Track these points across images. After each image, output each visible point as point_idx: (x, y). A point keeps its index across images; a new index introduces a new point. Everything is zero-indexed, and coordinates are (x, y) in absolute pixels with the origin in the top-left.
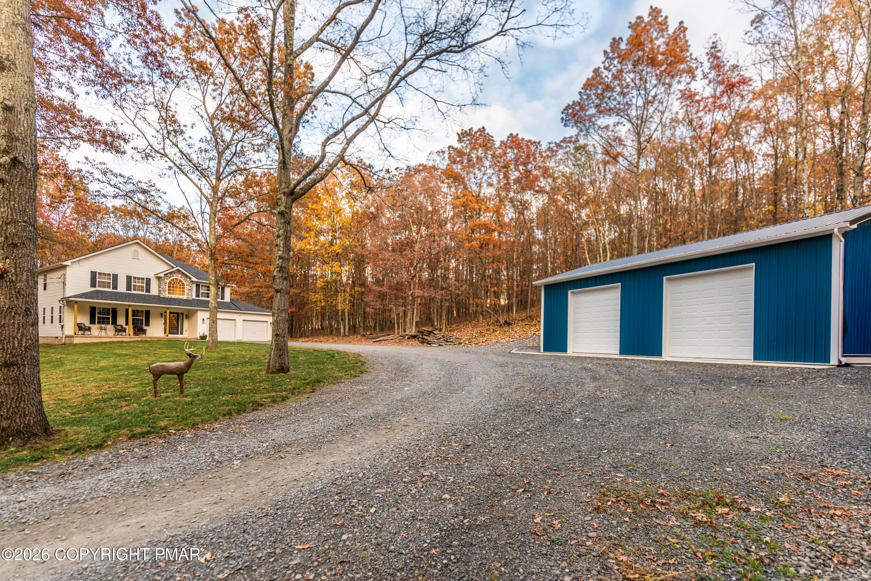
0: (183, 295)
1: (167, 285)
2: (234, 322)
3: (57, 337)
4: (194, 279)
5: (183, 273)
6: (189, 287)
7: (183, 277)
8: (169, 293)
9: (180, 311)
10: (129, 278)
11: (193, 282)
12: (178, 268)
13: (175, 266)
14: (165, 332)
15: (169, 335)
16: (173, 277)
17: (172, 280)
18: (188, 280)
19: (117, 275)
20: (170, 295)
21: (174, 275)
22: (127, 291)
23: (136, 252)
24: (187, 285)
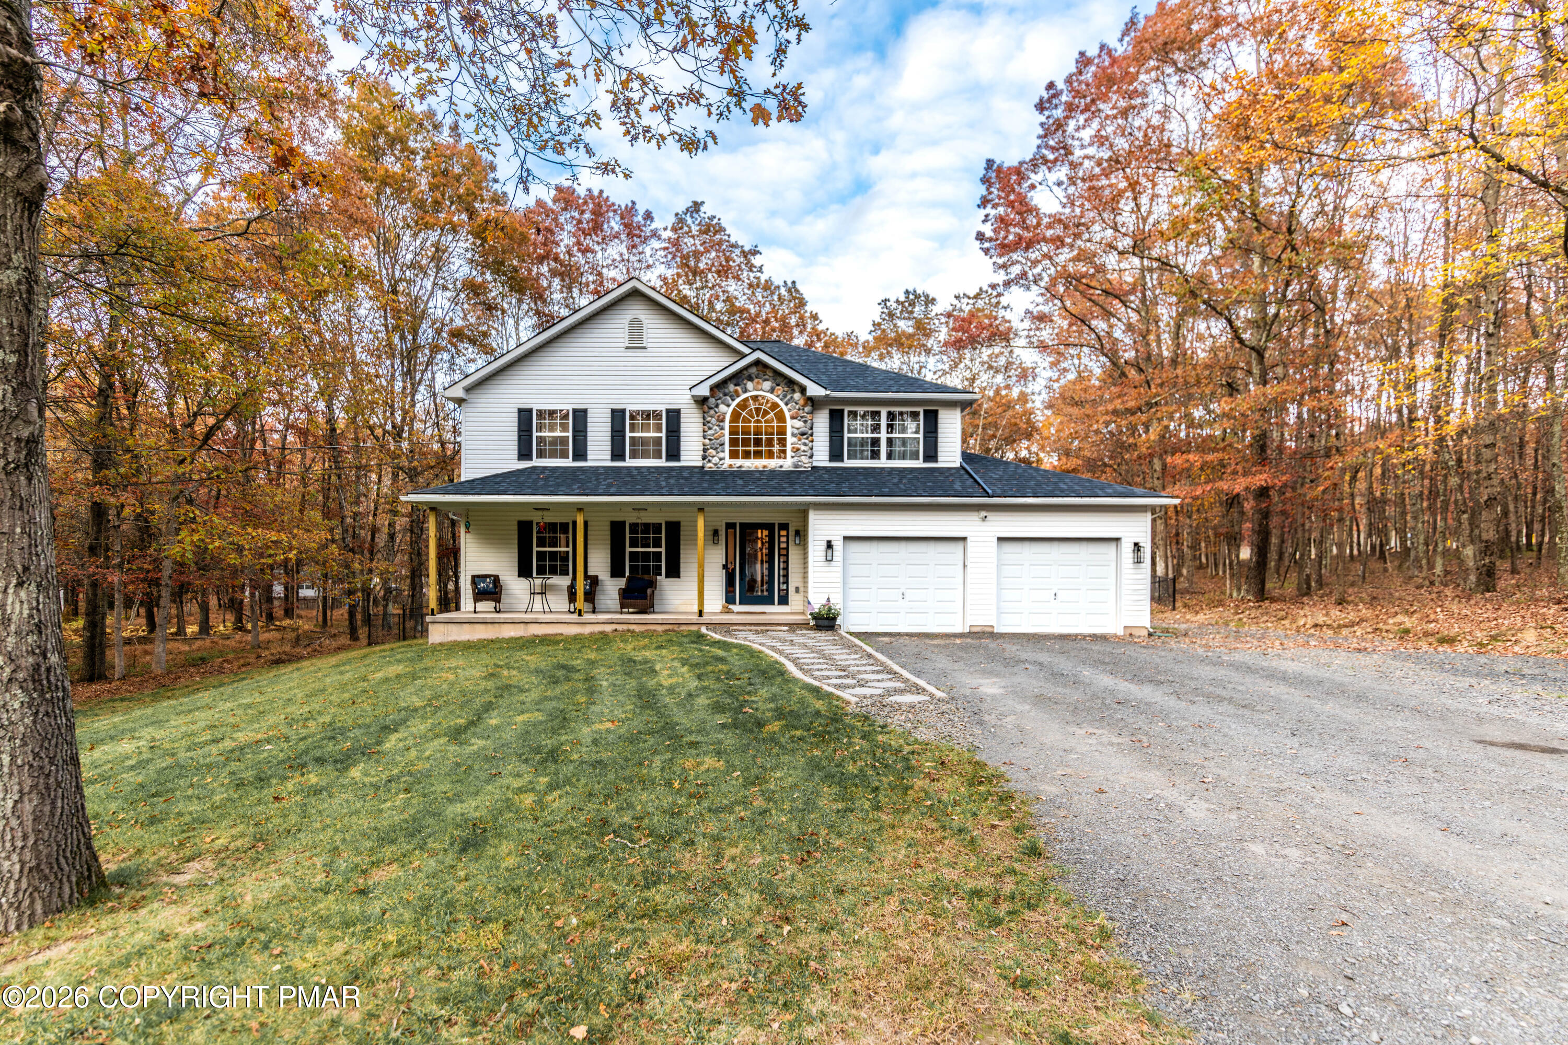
0: (782, 455)
1: (727, 424)
2: (959, 545)
4: (814, 390)
5: (777, 374)
6: (798, 424)
7: (780, 390)
8: (734, 455)
9: (776, 519)
10: (618, 416)
11: (814, 403)
12: (758, 355)
13: (746, 350)
16: (745, 391)
17: (743, 405)
18: (797, 396)
19: (585, 411)
20: (738, 462)
21: (750, 385)
22: (612, 460)
23: (636, 327)
24: (793, 418)
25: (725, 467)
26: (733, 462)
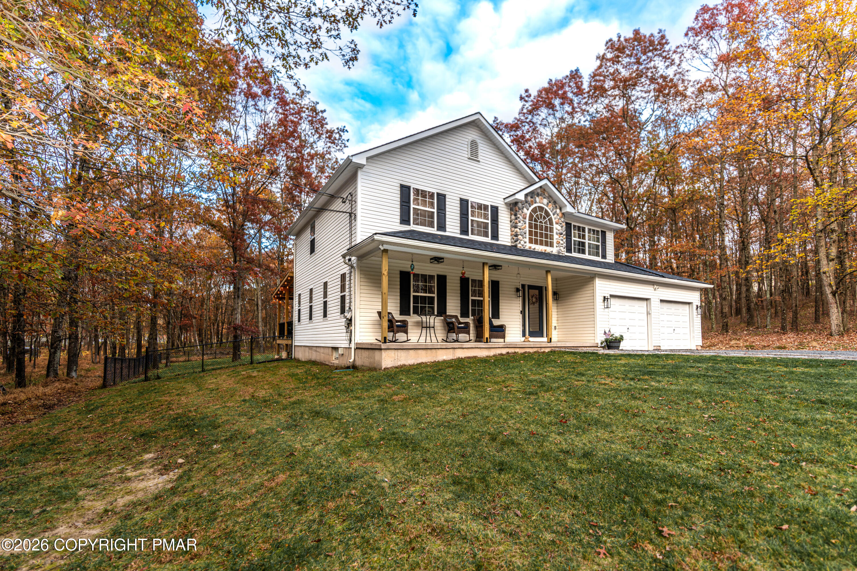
0: (552, 245)
1: (527, 221)
2: (644, 303)
3: (336, 349)
4: (570, 209)
5: (549, 196)
6: (559, 227)
7: (551, 205)
8: (531, 241)
9: (543, 284)
10: (464, 203)
11: (566, 217)
13: (536, 179)
14: (524, 335)
15: (531, 339)
16: (536, 202)
17: (534, 210)
18: (558, 211)
19: (444, 196)
20: (533, 246)
21: (538, 199)
22: (461, 234)
23: (474, 145)
24: (557, 223)
25: (527, 248)
26: (531, 245)
